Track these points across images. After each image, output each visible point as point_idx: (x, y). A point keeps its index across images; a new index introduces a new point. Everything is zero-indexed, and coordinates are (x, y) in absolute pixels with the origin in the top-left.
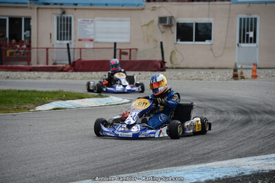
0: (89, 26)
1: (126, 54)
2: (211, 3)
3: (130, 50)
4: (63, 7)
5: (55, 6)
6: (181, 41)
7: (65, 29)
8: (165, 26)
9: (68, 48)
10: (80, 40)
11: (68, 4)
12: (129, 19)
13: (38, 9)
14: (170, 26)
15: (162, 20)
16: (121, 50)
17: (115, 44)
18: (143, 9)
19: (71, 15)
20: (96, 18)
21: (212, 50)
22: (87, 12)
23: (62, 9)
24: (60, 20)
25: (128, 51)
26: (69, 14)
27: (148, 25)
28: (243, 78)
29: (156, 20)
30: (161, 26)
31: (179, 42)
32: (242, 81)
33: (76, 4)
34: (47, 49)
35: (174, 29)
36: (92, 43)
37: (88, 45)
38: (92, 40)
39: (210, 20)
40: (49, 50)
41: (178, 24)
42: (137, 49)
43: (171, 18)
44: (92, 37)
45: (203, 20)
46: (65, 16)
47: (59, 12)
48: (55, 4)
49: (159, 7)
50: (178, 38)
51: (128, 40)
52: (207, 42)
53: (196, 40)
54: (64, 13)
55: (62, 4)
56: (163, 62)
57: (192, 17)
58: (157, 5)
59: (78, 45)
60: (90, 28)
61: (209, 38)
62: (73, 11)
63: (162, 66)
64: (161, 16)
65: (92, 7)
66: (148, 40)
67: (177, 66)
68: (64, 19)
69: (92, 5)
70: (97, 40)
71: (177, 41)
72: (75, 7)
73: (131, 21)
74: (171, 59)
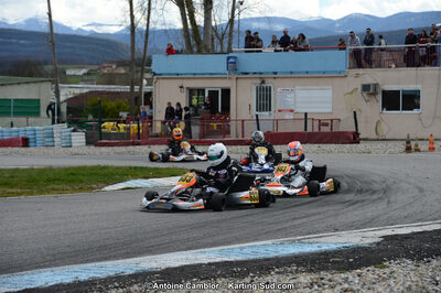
0: (288, 96)
1: (327, 125)
3: (332, 120)
4: (262, 76)
5: (254, 76)
6: (387, 110)
7: (264, 100)
8: (370, 94)
9: (257, 120)
10: (280, 111)
11: (268, 73)
12: (330, 87)
13: (237, 79)
14: (375, 94)
15: (366, 88)
16: (320, 121)
17: (306, 114)
18: (346, 76)
19: (270, 85)
20: (297, 87)
21: (420, 120)
22: (286, 81)
23: (261, 78)
24: (259, 90)
25: (330, 121)
26: (269, 83)
27: (351, 93)
28: (417, 150)
29: (360, 88)
30: (365, 94)
31: (385, 111)
32: (417, 154)
33: (275, 73)
34: (243, 121)
35: (380, 97)
36: (292, 113)
37: (289, 116)
38: (292, 111)
39: (419, 87)
40: (245, 122)
41: (384, 93)
42: (340, 120)
43: (376, 85)
44: (292, 108)
45: (411, 87)
46: (265, 85)
47: (259, 81)
48: (255, 73)
49: (363, 74)
50: (383, 107)
51: (330, 110)
52: (415, 111)
53: (403, 109)
54: (263, 82)
55: (261, 73)
56: (356, 134)
57: (398, 84)
58: (361, 71)
59: (278, 116)
60: (290, 98)
61: (418, 107)
62: (272, 80)
63: (355, 138)
64: (365, 83)
65: (292, 75)
66: (352, 109)
67: (383, 137)
68: (263, 88)
69: (292, 73)
70: (298, 110)
71: (383, 110)
72: (275, 76)
73: (333, 89)
74: (376, 130)
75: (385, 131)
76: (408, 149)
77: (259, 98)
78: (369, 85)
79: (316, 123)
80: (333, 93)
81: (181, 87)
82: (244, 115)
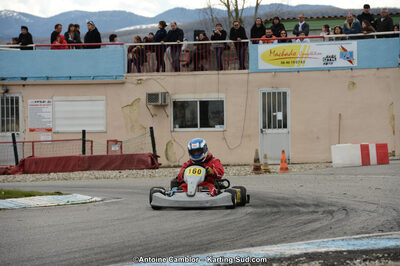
0: (44, 110)
2: (222, 72)
4: (5, 82)
6: (180, 127)
7: (9, 114)
8: (157, 107)
9: (14, 142)
10: (32, 130)
11: (13, 78)
12: (104, 98)
14: (163, 106)
15: (152, 98)
17: (84, 132)
18: (123, 83)
19: (17, 95)
20: (54, 98)
21: (224, 139)
23: (3, 85)
24: (1, 102)
26: (14, 93)
27: (132, 105)
28: (267, 171)
29: (144, 98)
30: (150, 106)
31: (177, 129)
33: (25, 79)
35: (170, 110)
36: (50, 133)
38: (50, 130)
39: (222, 96)
41: (175, 104)
43: (165, 95)
44: (49, 126)
45: (211, 97)
46: (8, 95)
49: (147, 79)
50: (175, 123)
51: (102, 129)
52: (218, 128)
53: (201, 127)
54: (7, 91)
55: (3, 79)
56: (154, 157)
57: (195, 93)
58: (144, 76)
59: (29, 137)
60: (46, 112)
61: (221, 122)
62: (21, 89)
63: (153, 163)
64: (150, 92)
65: (48, 83)
66: (133, 126)
67: (176, 164)
68: (7, 100)
69: (48, 78)
70: (57, 129)
71: (175, 127)
72: (24, 82)
73: (106, 100)
74: (167, 155)
75: (178, 155)
76: (257, 169)
78: (156, 95)
80: (107, 104)
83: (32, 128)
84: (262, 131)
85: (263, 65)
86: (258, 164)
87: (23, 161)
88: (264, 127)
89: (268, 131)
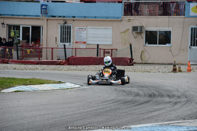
0: (83, 33)
2: (171, 16)
3: (112, 50)
5: (59, 18)
6: (149, 44)
7: (66, 34)
8: (137, 33)
9: (65, 48)
10: (76, 43)
11: (69, 17)
12: (111, 28)
13: (47, 20)
14: (141, 33)
15: (135, 29)
16: (104, 50)
17: (98, 45)
18: (121, 21)
19: (70, 25)
20: (88, 27)
21: (171, 50)
23: (64, 20)
24: (62, 28)
25: (110, 51)
27: (125, 31)
28: (180, 71)
29: (131, 29)
30: (134, 33)
31: (147, 45)
32: (180, 73)
33: (74, 17)
34: (52, 49)
35: (144, 35)
36: (85, 44)
37: (82, 46)
38: (85, 43)
39: (170, 29)
40: (54, 49)
41: (146, 31)
42: (117, 49)
43: (141, 27)
44: (85, 40)
45: (166, 29)
46: (66, 25)
47: (62, 22)
48: (60, 16)
49: (133, 19)
50: (146, 42)
51: (111, 43)
52: (167, 45)
53: (159, 44)
54: (66, 23)
55: (64, 17)
56: (132, 59)
57: (156, 27)
58: (132, 18)
59: (76, 46)
60: (84, 34)
61: (169, 42)
62: (72, 22)
63: (131, 62)
64: (134, 26)
65: (85, 19)
66: (125, 43)
67: (146, 62)
68: (66, 27)
69: (85, 17)
70: (89, 42)
71: (146, 44)
72: (73, 19)
73: (113, 29)
74: (141, 57)
75: (147, 58)
76: (174, 70)
77: (62, 33)
78: (137, 27)
79: (102, 52)
80: (113, 31)
81: (3, 24)
82: (52, 44)
83: (77, 41)
84: (190, 48)
85: (192, 14)
86: (175, 68)
87: (69, 58)
88: (191, 45)
89: (193, 47)
